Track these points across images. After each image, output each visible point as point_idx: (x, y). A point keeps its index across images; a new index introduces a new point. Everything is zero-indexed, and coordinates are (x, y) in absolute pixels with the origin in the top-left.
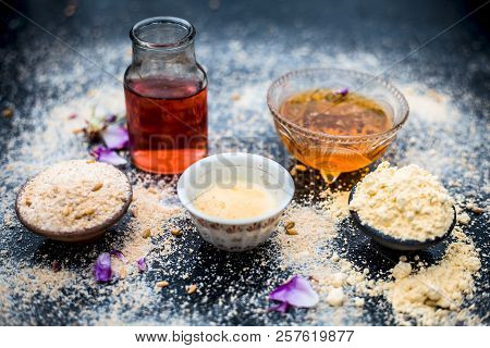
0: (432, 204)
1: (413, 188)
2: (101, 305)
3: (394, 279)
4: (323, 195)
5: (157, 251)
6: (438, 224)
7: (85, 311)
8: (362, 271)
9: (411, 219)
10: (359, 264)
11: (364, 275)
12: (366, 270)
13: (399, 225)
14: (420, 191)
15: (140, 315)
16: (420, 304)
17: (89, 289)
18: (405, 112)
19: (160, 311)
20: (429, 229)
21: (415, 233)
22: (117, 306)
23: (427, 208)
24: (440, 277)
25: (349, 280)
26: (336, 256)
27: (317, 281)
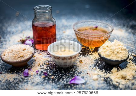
0: (122, 50)
2: (25, 82)
3: (112, 73)
4: (90, 54)
5: (42, 68)
6: (124, 56)
7: (20, 84)
9: (116, 54)
10: (102, 70)
12: (104, 71)
13: (113, 56)
14: (118, 47)
15: (37, 84)
16: (120, 79)
17: (22, 79)
19: (43, 83)
20: (122, 57)
21: (117, 58)
22: (30, 82)
23: (120, 51)
24: (126, 71)
25: (99, 73)
26: (95, 68)
27: (89, 74)
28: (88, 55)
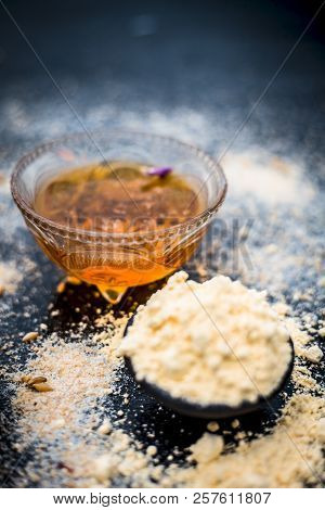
0: (251, 341)
1: (220, 318)
3: (194, 464)
4: (101, 322)
6: (262, 375)
8: (144, 450)
10: (142, 438)
11: (149, 457)
12: (152, 450)
13: (198, 379)
14: (232, 321)
18: (220, 191)
20: (246, 383)
21: (222, 391)
23: (242, 350)
24: (268, 460)
25: (123, 468)
26: (106, 425)
27: (70, 471)
28: (87, 332)
